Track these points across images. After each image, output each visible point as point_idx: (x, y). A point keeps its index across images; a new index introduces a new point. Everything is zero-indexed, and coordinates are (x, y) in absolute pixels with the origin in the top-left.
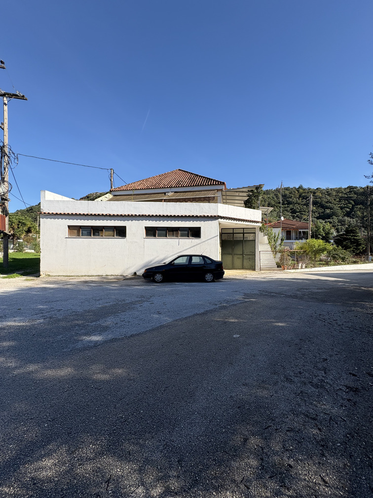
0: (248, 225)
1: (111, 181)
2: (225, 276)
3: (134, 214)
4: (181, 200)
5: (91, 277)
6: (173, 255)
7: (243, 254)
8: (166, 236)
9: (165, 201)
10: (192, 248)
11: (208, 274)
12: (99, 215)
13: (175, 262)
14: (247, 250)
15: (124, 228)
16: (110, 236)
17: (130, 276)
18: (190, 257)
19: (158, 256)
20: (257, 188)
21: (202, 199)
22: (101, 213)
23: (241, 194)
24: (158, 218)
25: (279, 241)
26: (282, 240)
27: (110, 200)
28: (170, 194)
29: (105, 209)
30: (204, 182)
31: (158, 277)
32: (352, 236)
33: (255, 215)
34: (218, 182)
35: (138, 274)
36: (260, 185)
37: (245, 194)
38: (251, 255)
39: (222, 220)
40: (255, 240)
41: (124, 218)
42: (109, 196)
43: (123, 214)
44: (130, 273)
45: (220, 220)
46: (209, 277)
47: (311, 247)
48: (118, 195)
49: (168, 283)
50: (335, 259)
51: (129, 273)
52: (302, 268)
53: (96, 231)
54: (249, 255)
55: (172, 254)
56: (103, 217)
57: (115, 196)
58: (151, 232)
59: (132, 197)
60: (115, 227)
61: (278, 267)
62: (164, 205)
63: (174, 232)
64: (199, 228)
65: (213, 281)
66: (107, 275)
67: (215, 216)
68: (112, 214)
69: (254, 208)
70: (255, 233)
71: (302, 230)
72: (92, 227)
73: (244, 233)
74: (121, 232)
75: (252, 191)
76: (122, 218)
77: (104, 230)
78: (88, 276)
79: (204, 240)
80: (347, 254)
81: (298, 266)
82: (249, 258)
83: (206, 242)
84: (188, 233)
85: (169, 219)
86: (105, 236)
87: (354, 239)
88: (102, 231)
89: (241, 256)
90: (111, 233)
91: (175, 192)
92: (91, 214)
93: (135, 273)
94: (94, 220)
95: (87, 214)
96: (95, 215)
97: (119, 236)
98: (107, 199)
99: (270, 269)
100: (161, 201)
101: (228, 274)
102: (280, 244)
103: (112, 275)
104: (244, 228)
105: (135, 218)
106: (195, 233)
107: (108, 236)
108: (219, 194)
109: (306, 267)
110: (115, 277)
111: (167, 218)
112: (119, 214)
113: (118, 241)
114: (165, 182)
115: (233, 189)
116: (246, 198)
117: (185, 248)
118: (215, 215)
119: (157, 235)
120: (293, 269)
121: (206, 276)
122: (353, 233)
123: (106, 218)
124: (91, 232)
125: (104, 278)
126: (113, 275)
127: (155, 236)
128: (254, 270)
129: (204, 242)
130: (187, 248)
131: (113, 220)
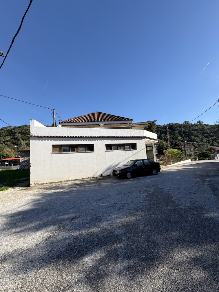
1: (54, 117)
3: (99, 136)
6: (123, 161)
8: (118, 150)
10: (133, 156)
14: (149, 156)
15: (93, 145)
20: (153, 122)
24: (113, 139)
31: (129, 175)
40: (153, 150)
41: (92, 139)
45: (145, 139)
48: (64, 126)
51: (98, 175)
56: (79, 138)
58: (109, 147)
60: (86, 145)
62: (116, 131)
63: (122, 147)
64: (136, 144)
65: (156, 174)
66: (83, 179)
67: (143, 137)
68: (84, 136)
70: (152, 146)
72: (70, 145)
73: (147, 147)
74: (90, 148)
77: (79, 147)
81: (170, 163)
84: (130, 147)
86: (80, 151)
90: (84, 149)
91: (104, 124)
93: (102, 175)
95: (68, 137)
96: (73, 137)
97: (89, 151)
103: (86, 178)
105: (99, 139)
112: (90, 136)
113: (89, 154)
119: (112, 149)
121: (153, 171)
124: (70, 149)
129: (139, 152)
130: (130, 156)
131: (85, 141)
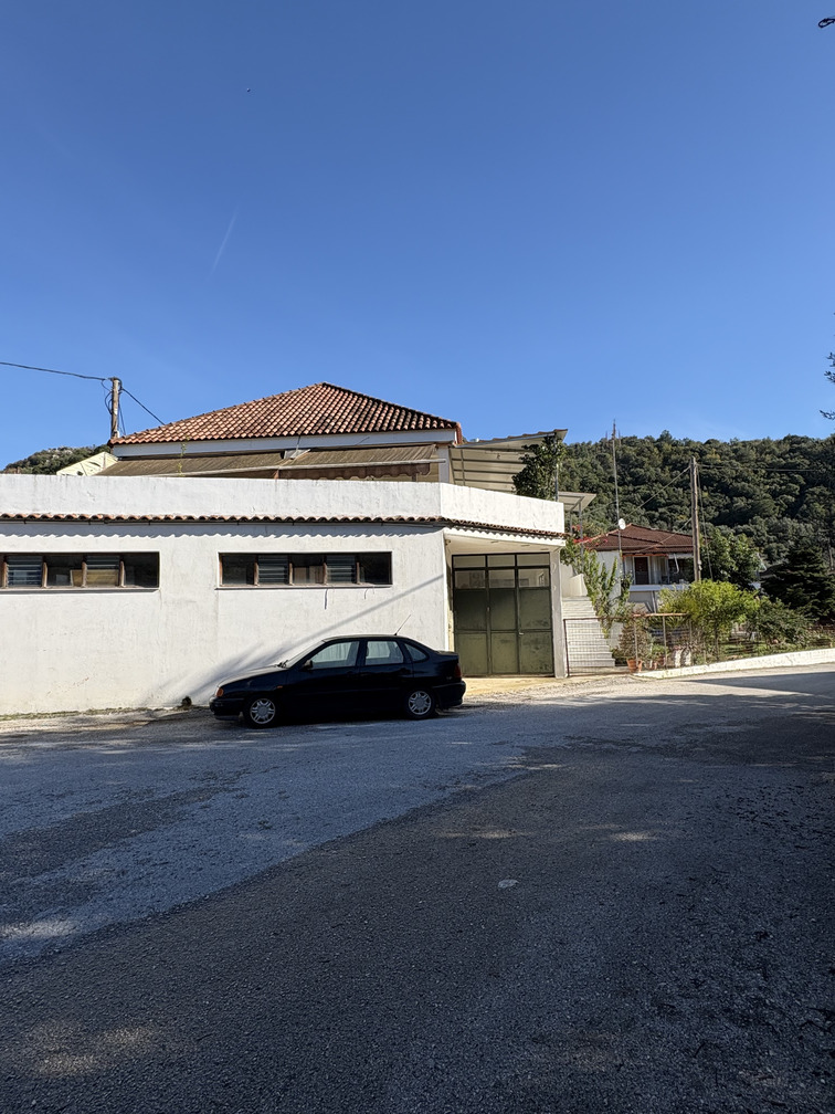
0: (528, 544)
1: (112, 413)
2: (467, 697)
3: (184, 514)
4: (332, 474)
5: (36, 720)
6: (308, 639)
7: (516, 630)
8: (287, 582)
9: (283, 474)
10: (365, 617)
11: (418, 695)
12: (69, 518)
13: (316, 659)
14: (528, 619)
15: (155, 556)
16: (106, 583)
17: (169, 710)
18: (362, 642)
19: (261, 645)
20: (550, 439)
21: (394, 470)
22: (76, 513)
23: (505, 456)
24: (261, 528)
25: (617, 590)
26: (625, 585)
27: (109, 472)
28: (298, 455)
29: (90, 499)
30: (398, 420)
31: (263, 710)
32: (807, 571)
33: (547, 514)
34: (439, 421)
35: (195, 701)
36: (555, 432)
37: (516, 457)
38: (541, 631)
39: (454, 531)
40: (549, 588)
41: (154, 527)
42: (107, 460)
43: (150, 514)
44: (171, 699)
45: (446, 530)
46: (419, 701)
47: (704, 602)
48: (134, 458)
49: (292, 729)
50: (769, 636)
51: (165, 699)
52: (683, 665)
53: (58, 570)
54: (534, 631)
55: (304, 636)
56: (85, 526)
57: (124, 458)
58: (238, 569)
59: (180, 463)
60: (123, 557)
61: (618, 663)
62: (280, 488)
63: (312, 569)
64: (388, 555)
65: (431, 715)
66: (91, 712)
67: (433, 520)
68: (113, 514)
69: (542, 496)
70: (548, 567)
71: (676, 557)
72: (47, 558)
73: (516, 568)
74: (143, 571)
75: (534, 448)
76: (145, 527)
77: (85, 566)
78: (28, 716)
79: (402, 591)
80: (797, 619)
81: (673, 659)
82: (536, 642)
83: (409, 596)
84: (354, 571)
85: (296, 528)
86: (88, 583)
87: (812, 578)
88: (81, 568)
89: (511, 636)
90: (109, 573)
91: (313, 450)
92: (45, 518)
93: (187, 701)
94: (52, 536)
95: (32, 518)
96: (57, 518)
97: (136, 584)
98: (98, 470)
99: (595, 671)
100: (269, 474)
101: (477, 689)
102: (621, 598)
103: (108, 710)
104: (516, 554)
105: (187, 527)
106: (376, 569)
107: (101, 585)
108: (441, 457)
109: (694, 662)
110: (121, 715)
111: (289, 527)
112: (138, 514)
113: (130, 602)
114: (282, 420)
115: (482, 442)
116: (520, 468)
117: (346, 616)
118: (433, 515)
119: (257, 580)
120: (659, 668)
121: (412, 700)
122: (809, 562)
123: (94, 526)
124: (41, 574)
125: (82, 720)
126: (113, 711)
127: (250, 580)
128: (551, 674)
129: (403, 595)
130: (349, 616)
131: (116, 536)
